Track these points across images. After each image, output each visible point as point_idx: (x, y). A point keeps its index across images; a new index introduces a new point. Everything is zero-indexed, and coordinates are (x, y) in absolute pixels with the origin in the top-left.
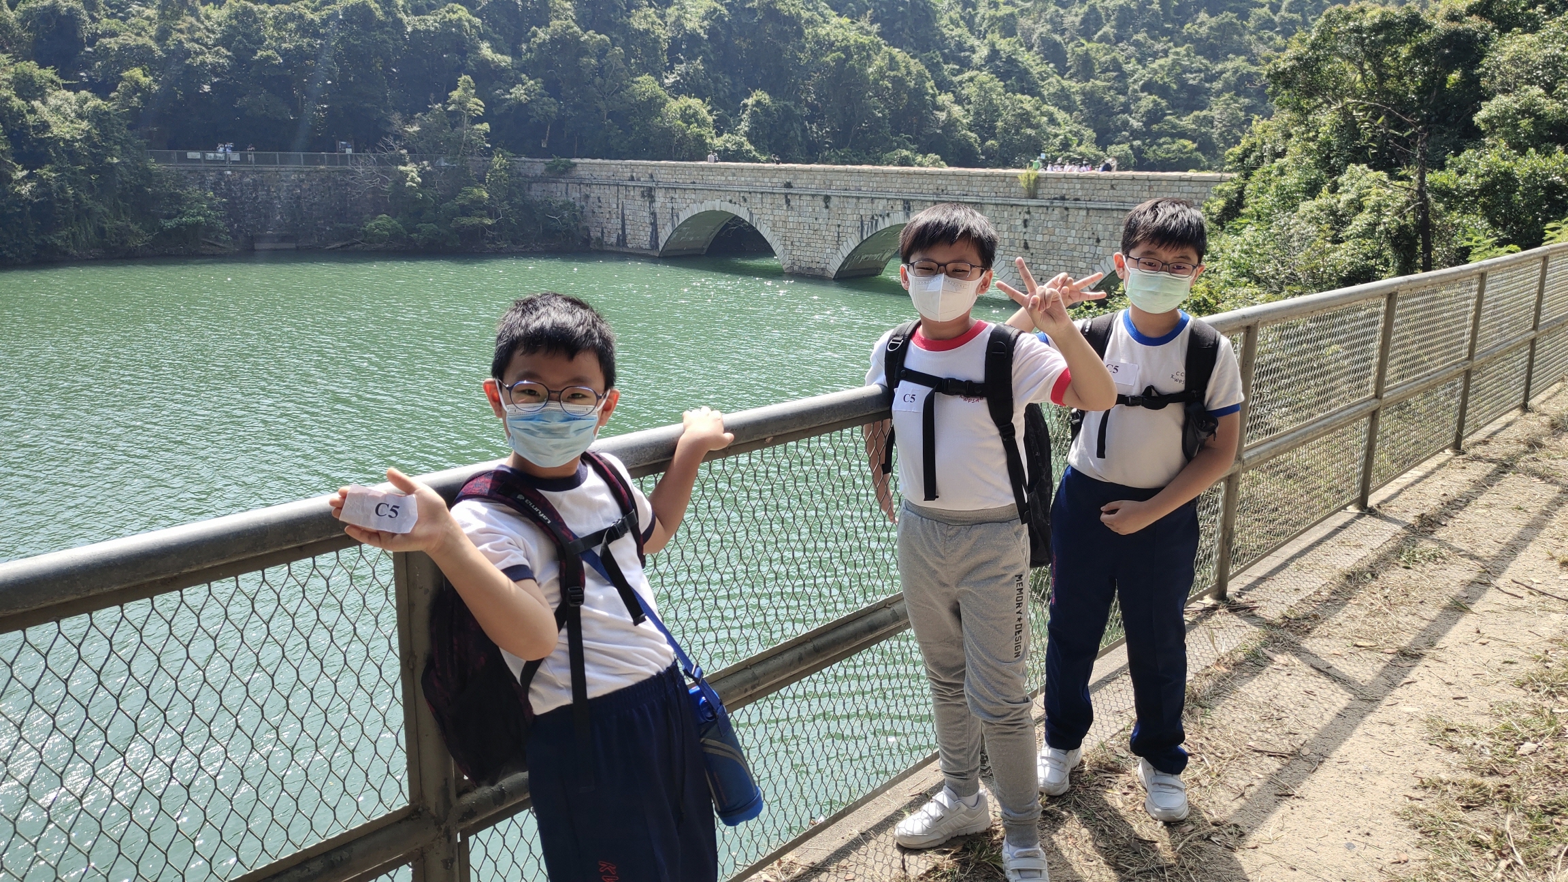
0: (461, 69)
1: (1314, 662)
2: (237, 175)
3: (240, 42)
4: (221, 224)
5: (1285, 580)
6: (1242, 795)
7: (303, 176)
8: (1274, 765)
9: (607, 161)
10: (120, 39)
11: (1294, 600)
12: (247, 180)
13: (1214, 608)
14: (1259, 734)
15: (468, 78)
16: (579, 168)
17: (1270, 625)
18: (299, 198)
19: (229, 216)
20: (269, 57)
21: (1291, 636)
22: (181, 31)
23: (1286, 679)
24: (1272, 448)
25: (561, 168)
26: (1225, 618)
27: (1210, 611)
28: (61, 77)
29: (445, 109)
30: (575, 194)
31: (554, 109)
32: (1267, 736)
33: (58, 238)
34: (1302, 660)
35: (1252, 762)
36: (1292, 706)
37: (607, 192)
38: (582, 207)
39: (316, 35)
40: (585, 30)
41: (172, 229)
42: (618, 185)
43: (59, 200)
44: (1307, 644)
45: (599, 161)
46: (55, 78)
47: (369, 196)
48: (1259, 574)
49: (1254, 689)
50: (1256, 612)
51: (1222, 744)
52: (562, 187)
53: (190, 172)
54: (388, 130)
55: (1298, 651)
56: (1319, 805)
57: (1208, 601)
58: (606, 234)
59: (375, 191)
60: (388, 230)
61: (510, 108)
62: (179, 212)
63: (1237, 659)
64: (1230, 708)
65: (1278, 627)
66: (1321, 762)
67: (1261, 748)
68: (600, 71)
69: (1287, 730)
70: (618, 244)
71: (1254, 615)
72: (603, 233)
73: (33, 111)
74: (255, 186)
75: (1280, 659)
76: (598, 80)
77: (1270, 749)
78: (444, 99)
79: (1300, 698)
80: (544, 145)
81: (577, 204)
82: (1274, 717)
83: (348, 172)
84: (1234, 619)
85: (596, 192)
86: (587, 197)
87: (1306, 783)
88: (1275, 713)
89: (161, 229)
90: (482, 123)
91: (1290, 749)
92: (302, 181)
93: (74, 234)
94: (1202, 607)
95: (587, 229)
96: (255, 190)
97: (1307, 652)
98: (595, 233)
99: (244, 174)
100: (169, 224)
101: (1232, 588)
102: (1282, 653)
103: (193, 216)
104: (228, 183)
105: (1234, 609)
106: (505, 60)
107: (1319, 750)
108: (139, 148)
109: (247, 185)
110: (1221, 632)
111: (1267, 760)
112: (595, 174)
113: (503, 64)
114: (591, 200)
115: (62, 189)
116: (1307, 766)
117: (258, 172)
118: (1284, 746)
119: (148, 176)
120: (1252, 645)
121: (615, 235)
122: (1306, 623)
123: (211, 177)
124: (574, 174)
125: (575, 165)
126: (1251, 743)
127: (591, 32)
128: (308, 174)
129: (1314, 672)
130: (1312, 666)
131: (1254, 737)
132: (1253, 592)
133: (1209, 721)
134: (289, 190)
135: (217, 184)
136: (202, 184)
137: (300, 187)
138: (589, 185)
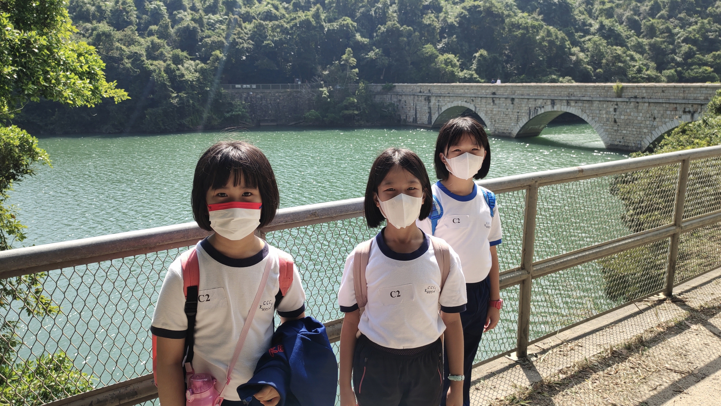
0: (347, 46)
1: (713, 329)
2: (255, 94)
3: (257, 38)
4: (248, 115)
5: (708, 289)
6: (656, 389)
7: (280, 94)
8: (677, 377)
9: (409, 84)
10: (212, 39)
11: (710, 298)
12: (259, 96)
13: (664, 300)
14: (673, 361)
15: (350, 49)
16: (397, 88)
17: (692, 310)
18: (278, 103)
19: (251, 111)
20: (268, 44)
21: (703, 316)
22: (235, 34)
23: (696, 337)
24: (700, 221)
25: (389, 88)
26: (669, 305)
27: (661, 302)
28: (190, 55)
29: (340, 63)
30: (395, 100)
31: (387, 62)
32: (677, 363)
33: (186, 121)
34: (707, 328)
35: (665, 374)
36: (695, 350)
37: (409, 98)
39: (288, 33)
40: (402, 26)
41: (229, 117)
42: (414, 95)
43: (187, 106)
44: (711, 321)
45: (406, 84)
46: (187, 56)
47: (307, 102)
48: (694, 285)
49: (676, 341)
50: (686, 303)
51: (651, 364)
52: (389, 96)
53: (236, 93)
54: (316, 73)
55: (705, 323)
56: (696, 398)
57: (662, 296)
58: (408, 118)
59: (309, 100)
60: (314, 116)
61: (368, 62)
62: (232, 110)
63: (670, 325)
64: (660, 348)
65: (697, 311)
66: (703, 378)
67: (672, 368)
68: (408, 43)
69: (688, 360)
70: (413, 122)
71: (685, 305)
72: (406, 117)
73: (178, 69)
74: (261, 98)
75: (694, 327)
76: (407, 48)
77: (677, 369)
78: (339, 59)
79: (701, 346)
80: (382, 78)
81: (396, 104)
82: (683, 354)
83: (298, 92)
84: (674, 306)
85: (404, 98)
86: (400, 101)
87: (692, 387)
88: (684, 352)
89: (224, 117)
90: (355, 68)
91: (688, 370)
92: (280, 96)
93: (192, 120)
94: (657, 299)
95: (400, 116)
96: (261, 100)
97: (710, 324)
98: (403, 117)
99: (257, 94)
100: (228, 115)
101: (676, 291)
102: (696, 324)
103: (237, 111)
104: (251, 98)
105: (675, 300)
106: (366, 40)
107: (703, 372)
108: (217, 84)
109: (258, 98)
110: (665, 311)
111: (675, 374)
112: (404, 90)
113: (366, 43)
114: (402, 102)
115: (188, 101)
116: (695, 379)
117: (263, 93)
118: (685, 368)
119: (221, 95)
120: (680, 319)
121: (412, 118)
122: (714, 310)
123: (244, 95)
124: (395, 90)
125: (395, 86)
126: (667, 365)
127: (405, 26)
128: (283, 93)
129: (712, 334)
130: (711, 331)
131: (669, 363)
132: (689, 294)
133: (647, 353)
134: (274, 100)
135: (246, 98)
136: (241, 98)
137: (279, 99)
138: (401, 95)
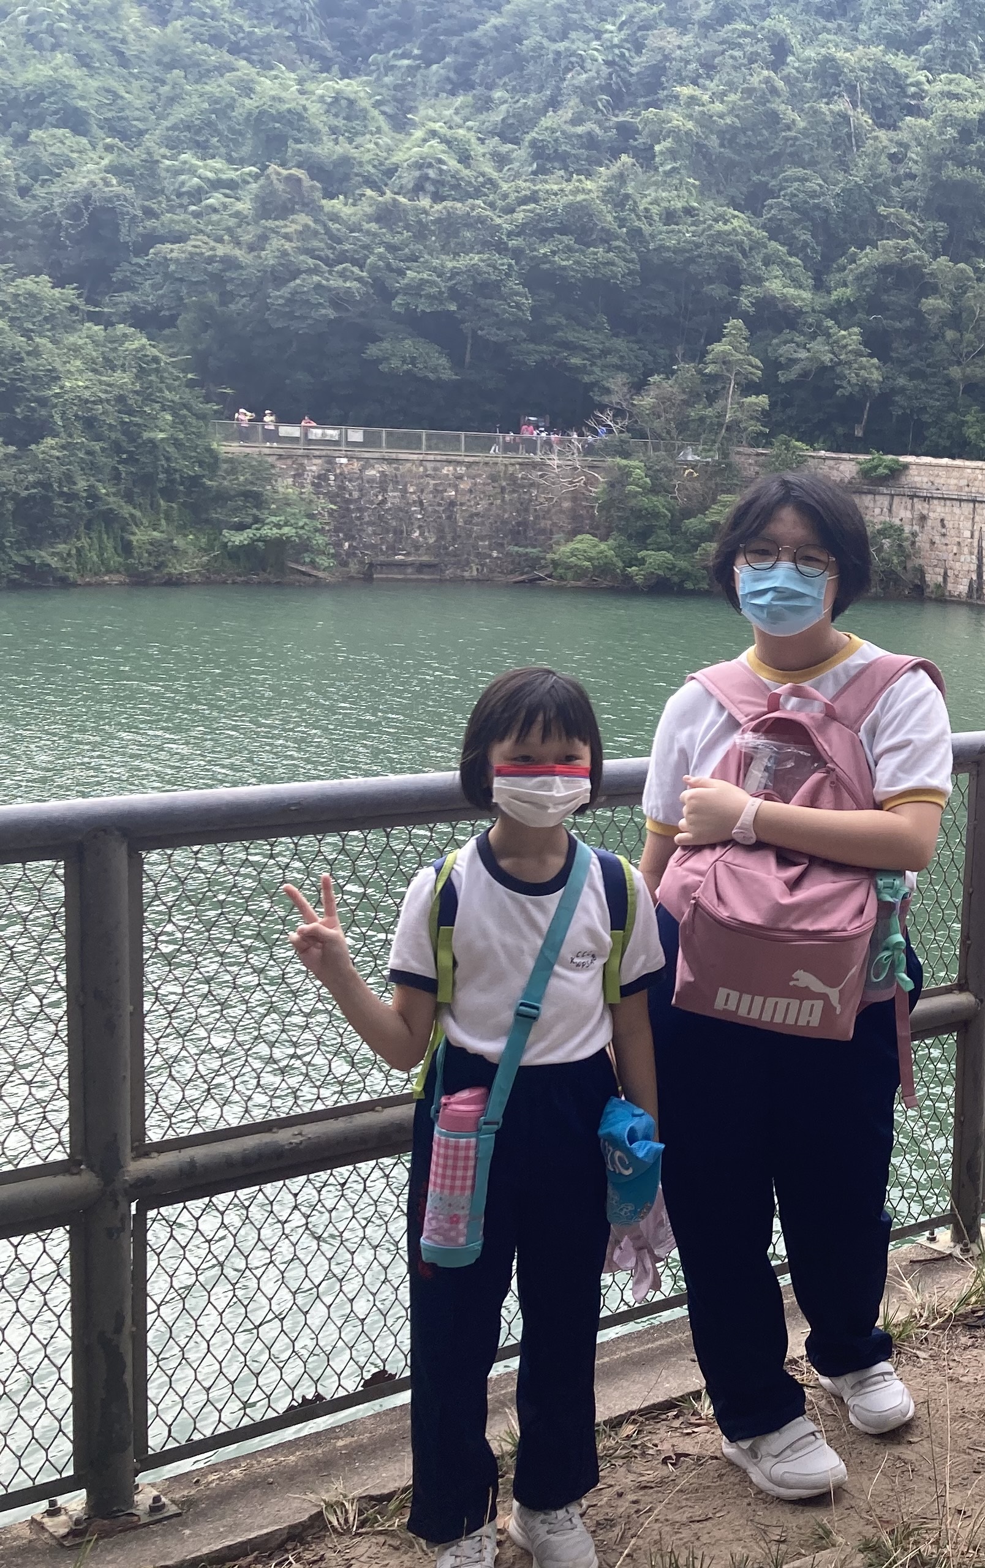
0: (731, 309)
2: (356, 465)
4: (320, 540)
7: (462, 470)
9: (958, 462)
10: (189, 246)
12: (371, 473)
15: (740, 323)
16: (913, 471)
18: (452, 504)
19: (337, 530)
22: (287, 237)
25: (882, 471)
28: (88, 301)
29: (700, 372)
30: (903, 514)
31: (876, 375)
33: (53, 554)
37: (957, 510)
38: (914, 534)
39: (501, 248)
40: (935, 256)
41: (242, 547)
42: (974, 501)
43: (62, 494)
45: (945, 461)
46: (80, 303)
47: (566, 505)
52: (884, 501)
53: (280, 457)
54: (606, 399)
58: (950, 580)
59: (575, 497)
60: (590, 559)
61: (805, 374)
62: (257, 520)
68: (955, 320)
70: (970, 593)
72: (945, 576)
73: (35, 353)
74: (383, 483)
76: (950, 334)
78: (700, 356)
80: (859, 433)
81: (907, 529)
83: (534, 465)
85: (938, 510)
86: (923, 518)
89: (225, 545)
90: (757, 395)
92: (460, 477)
93: (78, 550)
95: (921, 571)
96: (384, 490)
98: (933, 577)
99: (367, 463)
100: (239, 538)
103: (278, 526)
104: (341, 477)
106: (803, 297)
108: (201, 417)
109: (371, 481)
112: (937, 481)
113: (798, 304)
114: (929, 523)
115: (69, 478)
117: (390, 461)
119: (212, 461)
121: (966, 582)
123: (314, 467)
124: (904, 480)
125: (906, 466)
127: (943, 259)
128: (469, 465)
134: (436, 491)
135: (322, 477)
136: (298, 476)
137: (456, 487)
138: (926, 499)
